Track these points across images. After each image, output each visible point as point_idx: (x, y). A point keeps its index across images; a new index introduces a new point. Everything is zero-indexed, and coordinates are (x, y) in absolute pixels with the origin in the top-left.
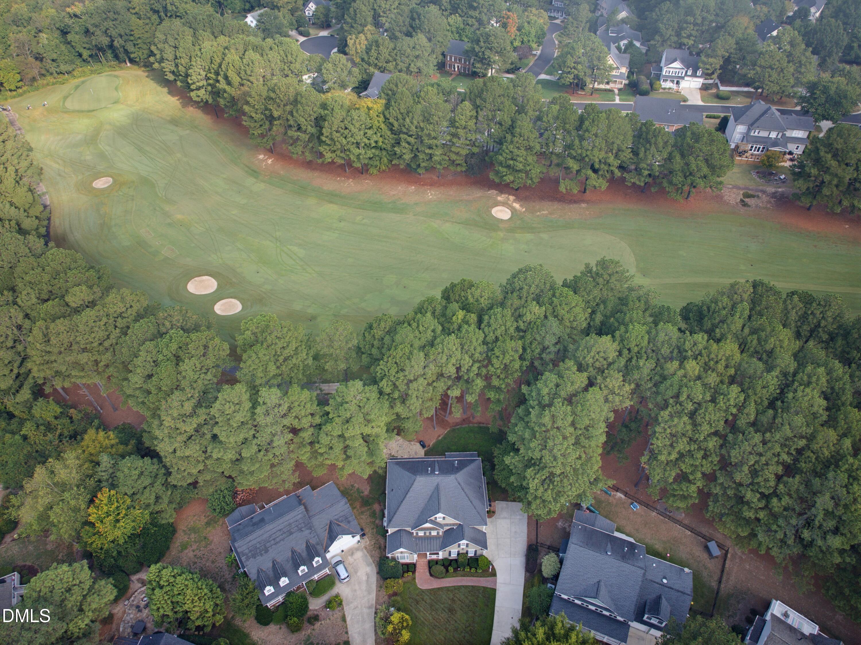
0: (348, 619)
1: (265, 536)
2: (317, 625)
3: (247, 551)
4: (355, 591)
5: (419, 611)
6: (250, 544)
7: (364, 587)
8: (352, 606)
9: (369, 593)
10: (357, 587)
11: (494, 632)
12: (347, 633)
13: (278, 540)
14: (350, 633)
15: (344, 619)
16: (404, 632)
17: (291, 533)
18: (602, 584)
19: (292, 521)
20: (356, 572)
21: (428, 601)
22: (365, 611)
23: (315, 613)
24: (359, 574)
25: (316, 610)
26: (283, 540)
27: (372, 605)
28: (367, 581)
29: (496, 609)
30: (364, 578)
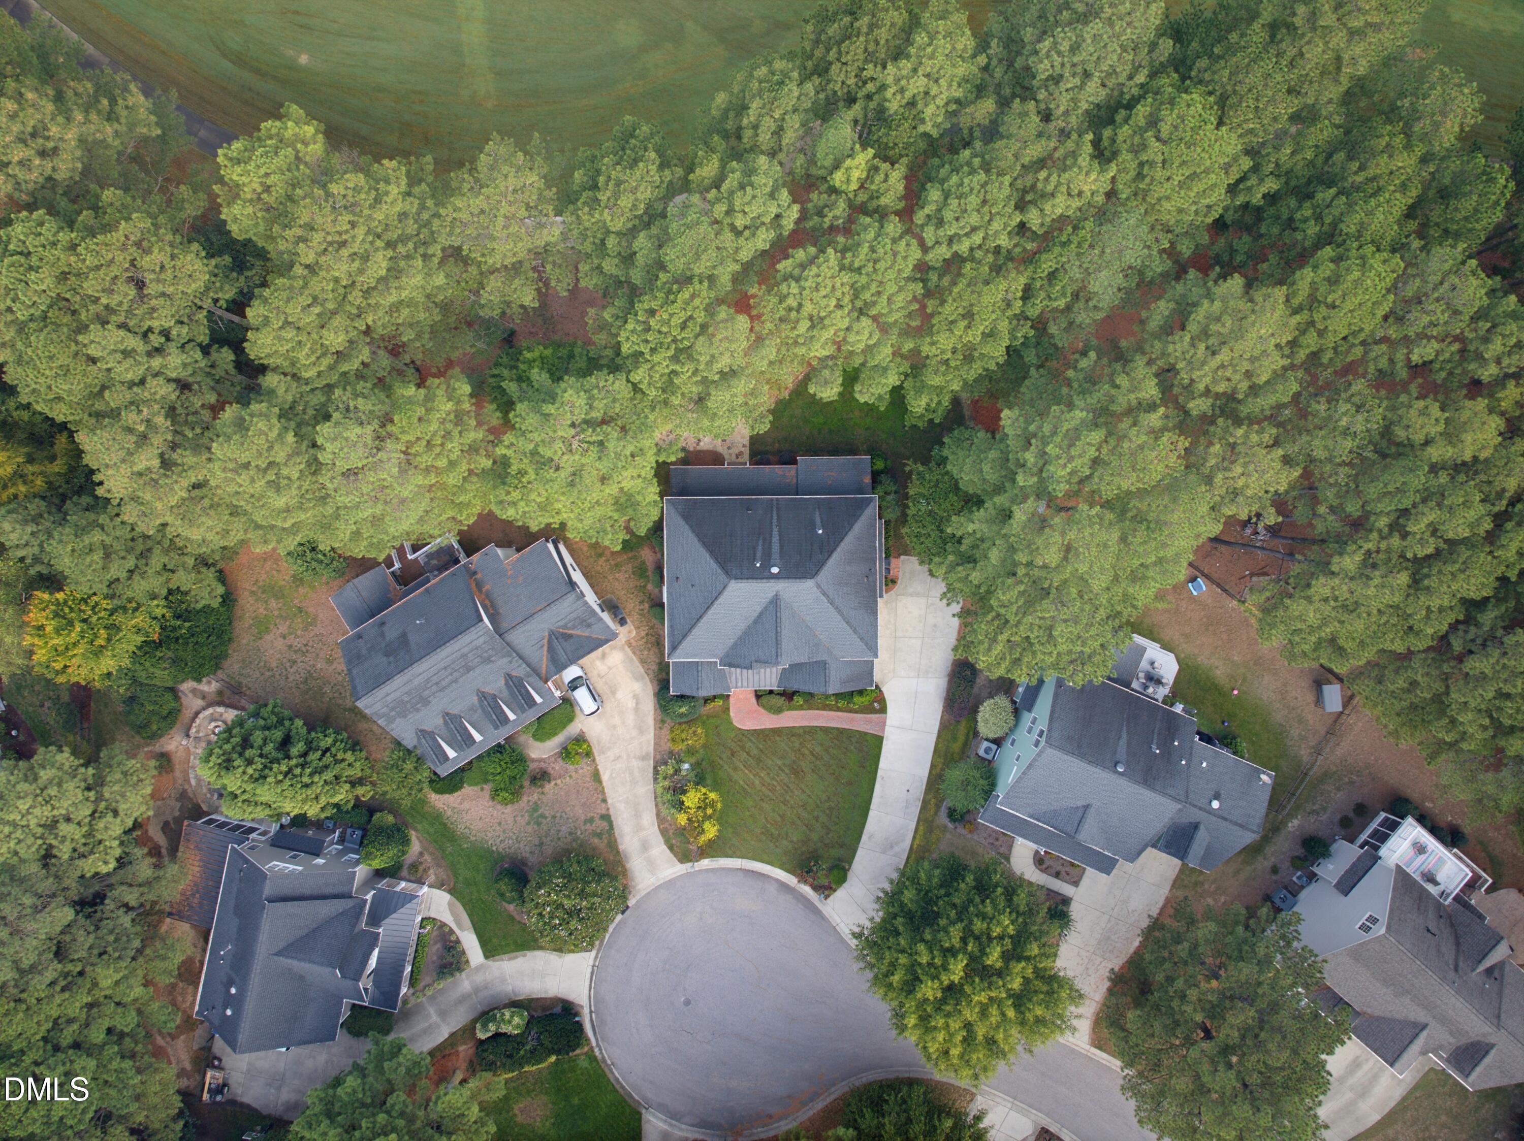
0: (605, 778)
1: (416, 682)
2: (549, 787)
3: (385, 710)
4: (614, 727)
5: (735, 769)
6: (389, 699)
7: (631, 719)
8: (610, 754)
9: (641, 731)
10: (617, 720)
11: (872, 814)
12: (604, 801)
13: (443, 684)
14: (609, 801)
15: (596, 776)
16: (707, 825)
17: (469, 669)
18: (1092, 810)
19: (465, 650)
20: (614, 693)
21: (755, 752)
22: (635, 763)
23: (542, 765)
24: (620, 695)
25: (541, 760)
26: (455, 681)
27: (648, 754)
28: (637, 709)
29: (880, 773)
30: (631, 704)
